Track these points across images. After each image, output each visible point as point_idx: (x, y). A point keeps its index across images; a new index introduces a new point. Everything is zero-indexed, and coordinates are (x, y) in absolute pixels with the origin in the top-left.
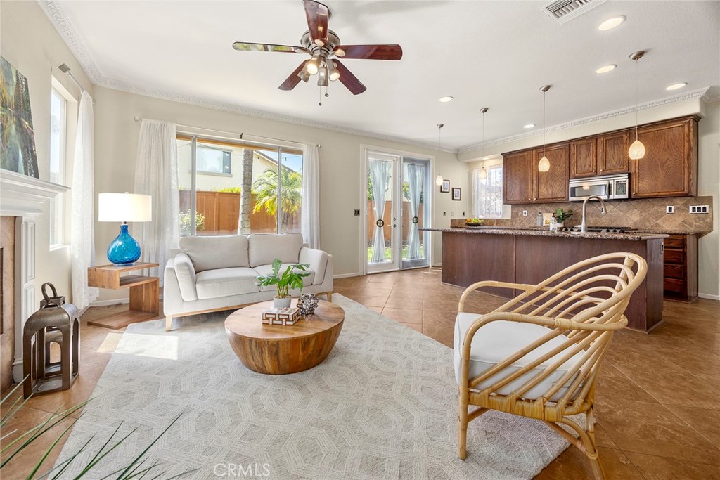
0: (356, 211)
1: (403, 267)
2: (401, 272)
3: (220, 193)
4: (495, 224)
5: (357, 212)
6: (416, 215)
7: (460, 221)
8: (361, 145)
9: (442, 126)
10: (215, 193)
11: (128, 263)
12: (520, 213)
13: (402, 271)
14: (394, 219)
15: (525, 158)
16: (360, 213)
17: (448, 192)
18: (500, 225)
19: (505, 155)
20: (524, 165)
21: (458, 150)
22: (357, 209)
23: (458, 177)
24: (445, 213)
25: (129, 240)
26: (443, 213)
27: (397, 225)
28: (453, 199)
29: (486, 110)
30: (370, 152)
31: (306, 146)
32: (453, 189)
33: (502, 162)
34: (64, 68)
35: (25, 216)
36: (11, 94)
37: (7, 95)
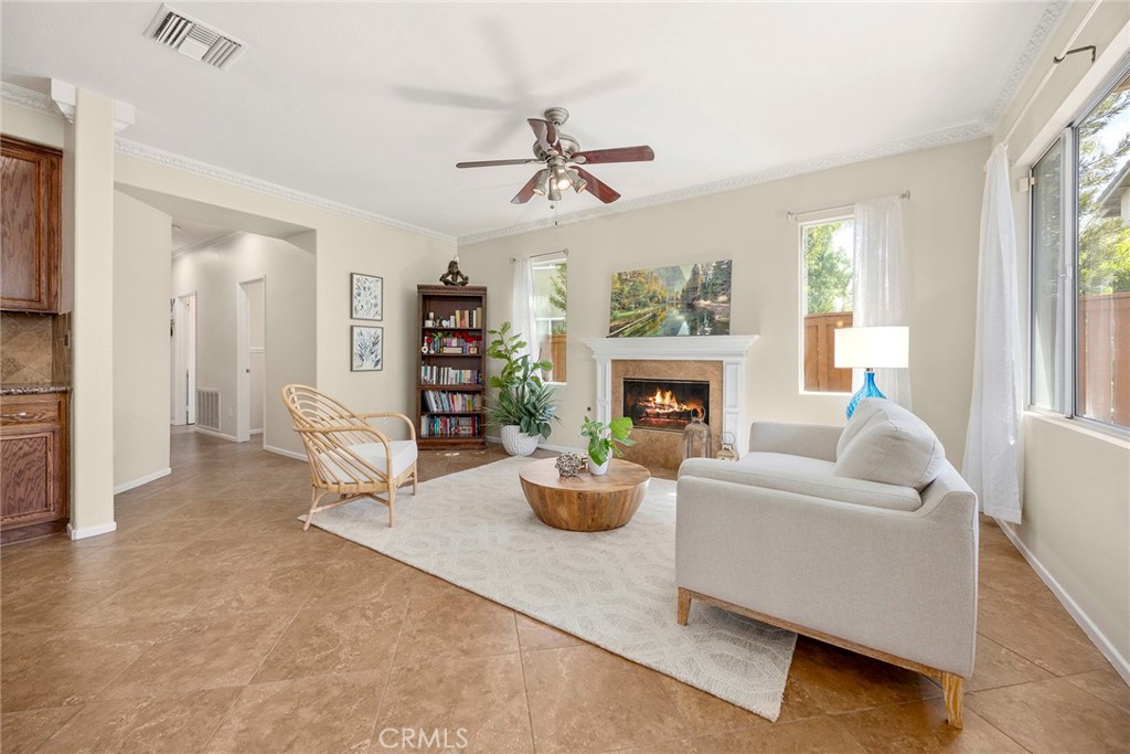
35: (724, 359)
36: (676, 290)
37: (667, 294)
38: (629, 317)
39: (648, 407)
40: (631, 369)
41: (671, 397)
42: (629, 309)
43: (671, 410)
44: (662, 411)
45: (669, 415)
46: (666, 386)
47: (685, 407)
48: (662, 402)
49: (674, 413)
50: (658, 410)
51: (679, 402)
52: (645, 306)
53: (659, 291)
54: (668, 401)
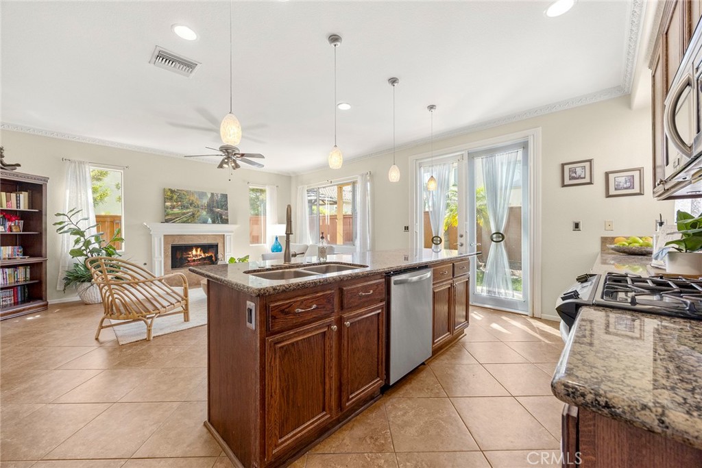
0: (405, 227)
6: (497, 228)
14: (461, 236)
16: (409, 228)
17: (591, 183)
24: (577, 225)
25: (278, 243)
26: (572, 226)
28: (608, 195)
31: (359, 177)
32: (607, 174)
35: (226, 234)
36: (204, 202)
37: (199, 203)
38: (178, 214)
39: (188, 257)
40: (176, 239)
41: (201, 251)
43: (200, 257)
44: (196, 258)
45: (199, 260)
46: (197, 247)
47: (207, 255)
48: (196, 253)
49: (202, 258)
50: (194, 258)
51: (204, 253)
52: (187, 208)
53: (195, 201)
54: (199, 253)
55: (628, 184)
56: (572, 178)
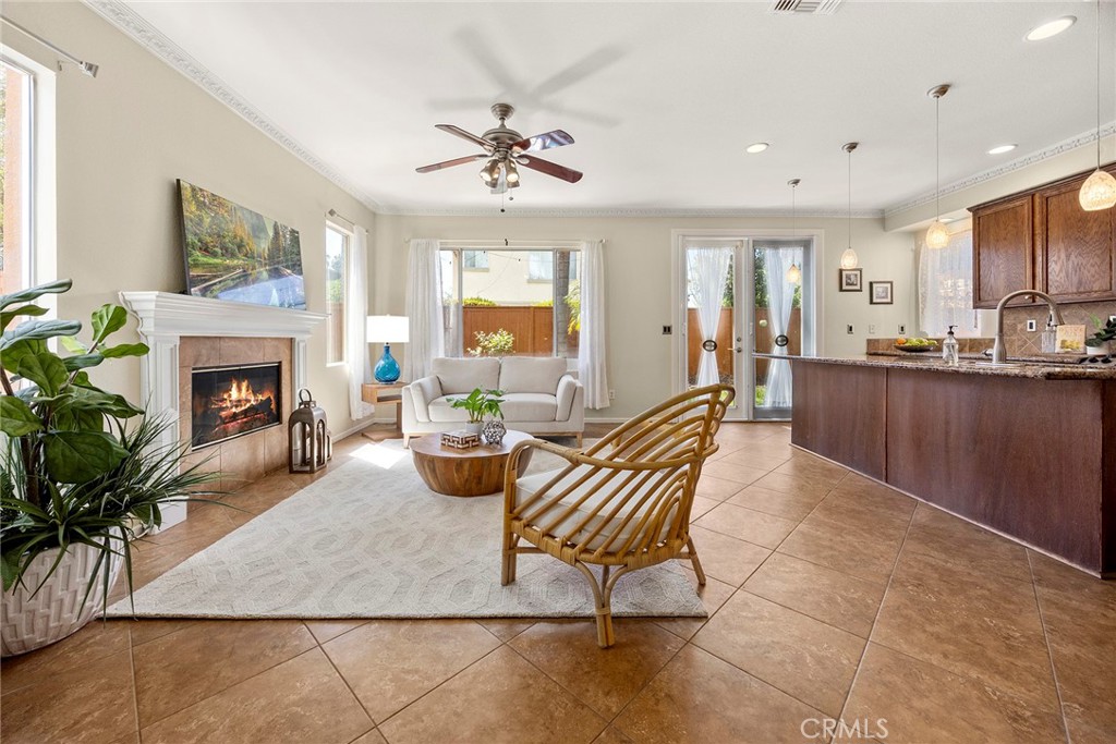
0: (665, 328)
1: (754, 417)
2: (751, 425)
3: (535, 308)
4: (967, 349)
5: (667, 330)
6: (782, 331)
7: (891, 342)
8: (673, 231)
9: (796, 182)
10: (529, 308)
11: (389, 381)
12: (1019, 327)
13: (751, 422)
14: (739, 340)
15: (1016, 212)
16: (673, 329)
17: (860, 290)
18: (978, 351)
19: (975, 210)
20: (1015, 227)
21: (882, 211)
22: (667, 325)
23: (885, 260)
24: (851, 328)
25: (391, 360)
26: (846, 329)
27: (743, 348)
28: (872, 303)
29: (853, 146)
30: (687, 238)
31: (585, 244)
32: (871, 284)
33: (971, 227)
34: (332, 213)
35: (298, 337)
36: (263, 246)
37: (255, 248)
38: (215, 266)
39: (222, 409)
40: (204, 351)
41: (248, 387)
42: (214, 255)
43: (248, 405)
44: (239, 410)
45: (245, 412)
46: (241, 374)
47: (260, 397)
48: (239, 395)
49: (252, 408)
50: (234, 410)
51: (255, 393)
52: (233, 256)
53: (246, 238)
54: (244, 394)
55: (884, 295)
56: (848, 284)
